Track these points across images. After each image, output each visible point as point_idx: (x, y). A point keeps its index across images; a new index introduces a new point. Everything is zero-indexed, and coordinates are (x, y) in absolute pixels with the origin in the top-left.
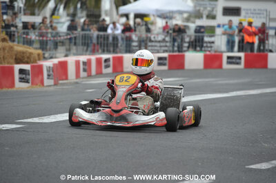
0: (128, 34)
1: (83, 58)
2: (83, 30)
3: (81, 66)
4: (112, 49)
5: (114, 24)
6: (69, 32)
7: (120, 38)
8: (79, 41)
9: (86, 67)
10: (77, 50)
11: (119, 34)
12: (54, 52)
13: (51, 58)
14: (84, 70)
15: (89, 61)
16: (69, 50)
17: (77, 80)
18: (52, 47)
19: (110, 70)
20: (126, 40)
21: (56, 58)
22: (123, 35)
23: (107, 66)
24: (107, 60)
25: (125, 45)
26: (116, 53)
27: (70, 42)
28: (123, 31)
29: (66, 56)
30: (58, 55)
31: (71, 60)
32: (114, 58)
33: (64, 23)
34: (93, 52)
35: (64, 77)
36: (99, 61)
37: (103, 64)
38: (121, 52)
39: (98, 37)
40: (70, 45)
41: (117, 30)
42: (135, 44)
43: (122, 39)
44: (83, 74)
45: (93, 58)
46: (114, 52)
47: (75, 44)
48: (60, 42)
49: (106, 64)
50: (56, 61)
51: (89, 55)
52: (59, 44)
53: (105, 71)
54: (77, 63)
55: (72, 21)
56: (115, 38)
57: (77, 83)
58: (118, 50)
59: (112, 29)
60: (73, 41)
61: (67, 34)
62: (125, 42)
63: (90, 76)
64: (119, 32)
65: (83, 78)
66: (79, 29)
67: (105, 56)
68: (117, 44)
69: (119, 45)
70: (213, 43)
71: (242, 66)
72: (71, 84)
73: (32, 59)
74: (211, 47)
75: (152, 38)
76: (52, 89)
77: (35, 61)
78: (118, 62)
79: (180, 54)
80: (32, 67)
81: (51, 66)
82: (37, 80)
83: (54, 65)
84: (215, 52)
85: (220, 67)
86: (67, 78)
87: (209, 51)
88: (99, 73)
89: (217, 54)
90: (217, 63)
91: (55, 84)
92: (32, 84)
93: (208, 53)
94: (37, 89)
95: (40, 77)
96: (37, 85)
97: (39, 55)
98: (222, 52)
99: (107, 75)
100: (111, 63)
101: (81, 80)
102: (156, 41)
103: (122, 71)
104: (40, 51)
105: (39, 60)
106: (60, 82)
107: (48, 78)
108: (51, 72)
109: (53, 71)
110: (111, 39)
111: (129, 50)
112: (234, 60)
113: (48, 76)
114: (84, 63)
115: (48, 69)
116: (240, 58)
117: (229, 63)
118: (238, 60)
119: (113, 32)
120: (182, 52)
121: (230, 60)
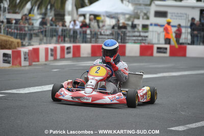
0: (84, 29)
1: (51, 46)
2: (51, 25)
3: (50, 52)
4: (72, 40)
5: (74, 21)
6: (41, 27)
7: (78, 32)
8: (48, 33)
9: (53, 53)
10: (47, 40)
11: (78, 29)
14: (52, 55)
15: (55, 48)
17: (46, 63)
19: (70, 55)
21: (33, 45)
23: (69, 53)
24: (68, 48)
25: (82, 37)
26: (76, 43)
28: (81, 27)
31: (42, 48)
32: (74, 47)
33: (37, 20)
35: (36, 60)
36: (62, 49)
37: (66, 51)
38: (79, 42)
39: (62, 31)
41: (77, 26)
43: (80, 33)
44: (50, 58)
45: (58, 46)
46: (74, 42)
47: (45, 36)
48: (34, 34)
49: (68, 51)
50: (31, 48)
51: (56, 44)
52: (33, 35)
53: (67, 56)
54: (47, 50)
55: (43, 18)
56: (75, 32)
57: (46, 64)
58: (77, 41)
59: (73, 25)
60: (44, 33)
61: (40, 28)
62: (82, 35)
63: (55, 59)
64: (78, 27)
65: (51, 61)
66: (48, 25)
67: (67, 45)
70: (147, 37)
71: (168, 54)
72: (41, 65)
73: (13, 46)
74: (145, 40)
75: (102, 33)
76: (27, 68)
77: (15, 48)
78: (77, 50)
79: (123, 44)
80: (13, 52)
81: (27, 51)
82: (17, 62)
83: (29, 50)
84: (149, 43)
85: (152, 55)
86: (38, 61)
87: (144, 43)
88: (63, 57)
89: (150, 45)
90: (149, 52)
91: (30, 65)
92: (13, 64)
93: (143, 44)
94: (17, 68)
95: (19, 59)
96: (16, 65)
97: (18, 43)
98: (153, 44)
99: (68, 59)
100: (72, 50)
101: (49, 62)
102: (105, 35)
103: (79, 56)
104: (19, 40)
105: (18, 46)
106: (34, 63)
107: (25, 60)
108: (27, 56)
109: (28, 55)
110: (72, 33)
111: (85, 41)
112: (162, 50)
113: (25, 58)
114: (52, 50)
115: (25, 53)
116: (166, 49)
117: (158, 52)
118: (165, 51)
119: (74, 27)
120: (124, 43)
121: (159, 50)
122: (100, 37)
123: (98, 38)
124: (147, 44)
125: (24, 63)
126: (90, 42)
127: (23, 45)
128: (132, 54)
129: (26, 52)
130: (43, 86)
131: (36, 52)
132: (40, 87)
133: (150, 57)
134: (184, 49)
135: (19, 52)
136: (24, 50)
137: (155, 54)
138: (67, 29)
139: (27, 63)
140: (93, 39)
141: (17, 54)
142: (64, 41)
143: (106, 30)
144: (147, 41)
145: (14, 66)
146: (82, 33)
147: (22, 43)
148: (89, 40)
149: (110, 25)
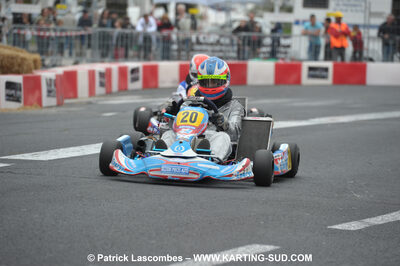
0: (165, 33)
1: (100, 67)
2: (101, 25)
3: (97, 79)
5: (146, 17)
7: (154, 39)
9: (104, 81)
10: (92, 55)
11: (152, 33)
12: (59, 57)
13: (54, 66)
14: (102, 85)
15: (109, 71)
16: (81, 55)
17: (91, 99)
18: (56, 50)
19: (139, 85)
20: (164, 42)
21: (60, 66)
22: (159, 34)
23: (135, 80)
24: (134, 71)
26: (149, 60)
27: (82, 44)
28: (160, 28)
29: (76, 63)
30: (64, 62)
31: (83, 70)
32: (145, 68)
34: (116, 58)
35: (71, 94)
36: (123, 72)
37: (129, 76)
38: (155, 59)
40: (81, 48)
41: (151, 26)
42: (175, 47)
43: (158, 40)
44: (99, 90)
45: (115, 67)
46: (146, 58)
47: (89, 46)
49: (134, 76)
50: (60, 71)
51: (110, 62)
53: (132, 86)
54: (92, 74)
56: (147, 38)
57: (90, 103)
58: (151, 55)
59: (143, 25)
60: (86, 41)
62: (161, 45)
63: (109, 93)
64: (152, 29)
65: (100, 96)
66: (95, 25)
67: (131, 65)
68: (150, 48)
69: (154, 48)
70: (288, 46)
71: (329, 81)
72: (81, 104)
73: (25, 68)
74: (286, 53)
75: (201, 39)
76: (54, 111)
77: (29, 71)
78: (151, 74)
79: (241, 62)
80: (25, 79)
81: (53, 77)
82: (33, 99)
83: (57, 76)
84: (293, 59)
85: (298, 81)
86: (75, 96)
87: (283, 59)
88: (123, 89)
89: (295, 63)
90: (293, 77)
91: (60, 104)
92: (25, 103)
93: (280, 62)
94: (33, 110)
95: (37, 93)
96: (31, 105)
97: (35, 61)
98: (302, 61)
99: (135, 92)
100: (141, 74)
101: (96, 99)
102: (207, 44)
103: (156, 87)
104: (37, 56)
105: (36, 68)
106: (67, 101)
107: (48, 96)
108: (53, 87)
109: (55, 85)
110: (141, 40)
111: (167, 56)
112: (317, 73)
113: (49, 92)
114: (102, 75)
115: (49, 82)
116: (326, 70)
117: (311, 76)
118: (324, 73)
119: (145, 29)
120: (244, 59)
121: (312, 73)
122: (197, 47)
123: (192, 50)
124: (288, 61)
125: (47, 101)
126: (179, 59)
127: (44, 67)
128: (260, 82)
129: (51, 80)
130: (83, 147)
131: (70, 78)
132: (77, 148)
133: (295, 87)
134: (363, 71)
135: (37, 80)
136: (47, 75)
137: (305, 80)
138: (132, 34)
139: (53, 101)
140: (183, 53)
141: (34, 84)
142: (126, 57)
143: (209, 33)
144: (289, 55)
145: (28, 107)
146: (161, 41)
147: (43, 60)
148: (175, 54)
149: (216, 25)
